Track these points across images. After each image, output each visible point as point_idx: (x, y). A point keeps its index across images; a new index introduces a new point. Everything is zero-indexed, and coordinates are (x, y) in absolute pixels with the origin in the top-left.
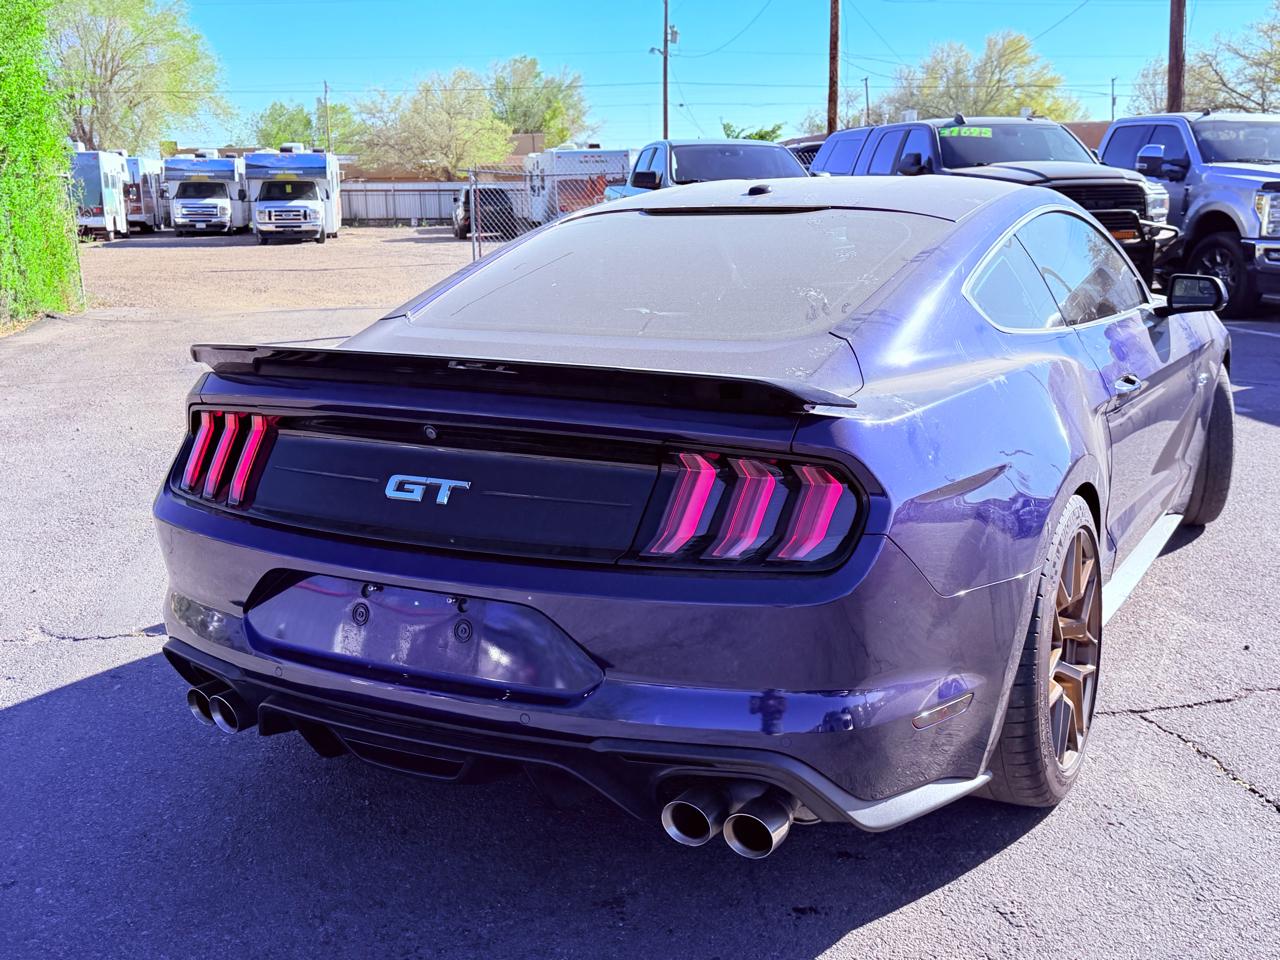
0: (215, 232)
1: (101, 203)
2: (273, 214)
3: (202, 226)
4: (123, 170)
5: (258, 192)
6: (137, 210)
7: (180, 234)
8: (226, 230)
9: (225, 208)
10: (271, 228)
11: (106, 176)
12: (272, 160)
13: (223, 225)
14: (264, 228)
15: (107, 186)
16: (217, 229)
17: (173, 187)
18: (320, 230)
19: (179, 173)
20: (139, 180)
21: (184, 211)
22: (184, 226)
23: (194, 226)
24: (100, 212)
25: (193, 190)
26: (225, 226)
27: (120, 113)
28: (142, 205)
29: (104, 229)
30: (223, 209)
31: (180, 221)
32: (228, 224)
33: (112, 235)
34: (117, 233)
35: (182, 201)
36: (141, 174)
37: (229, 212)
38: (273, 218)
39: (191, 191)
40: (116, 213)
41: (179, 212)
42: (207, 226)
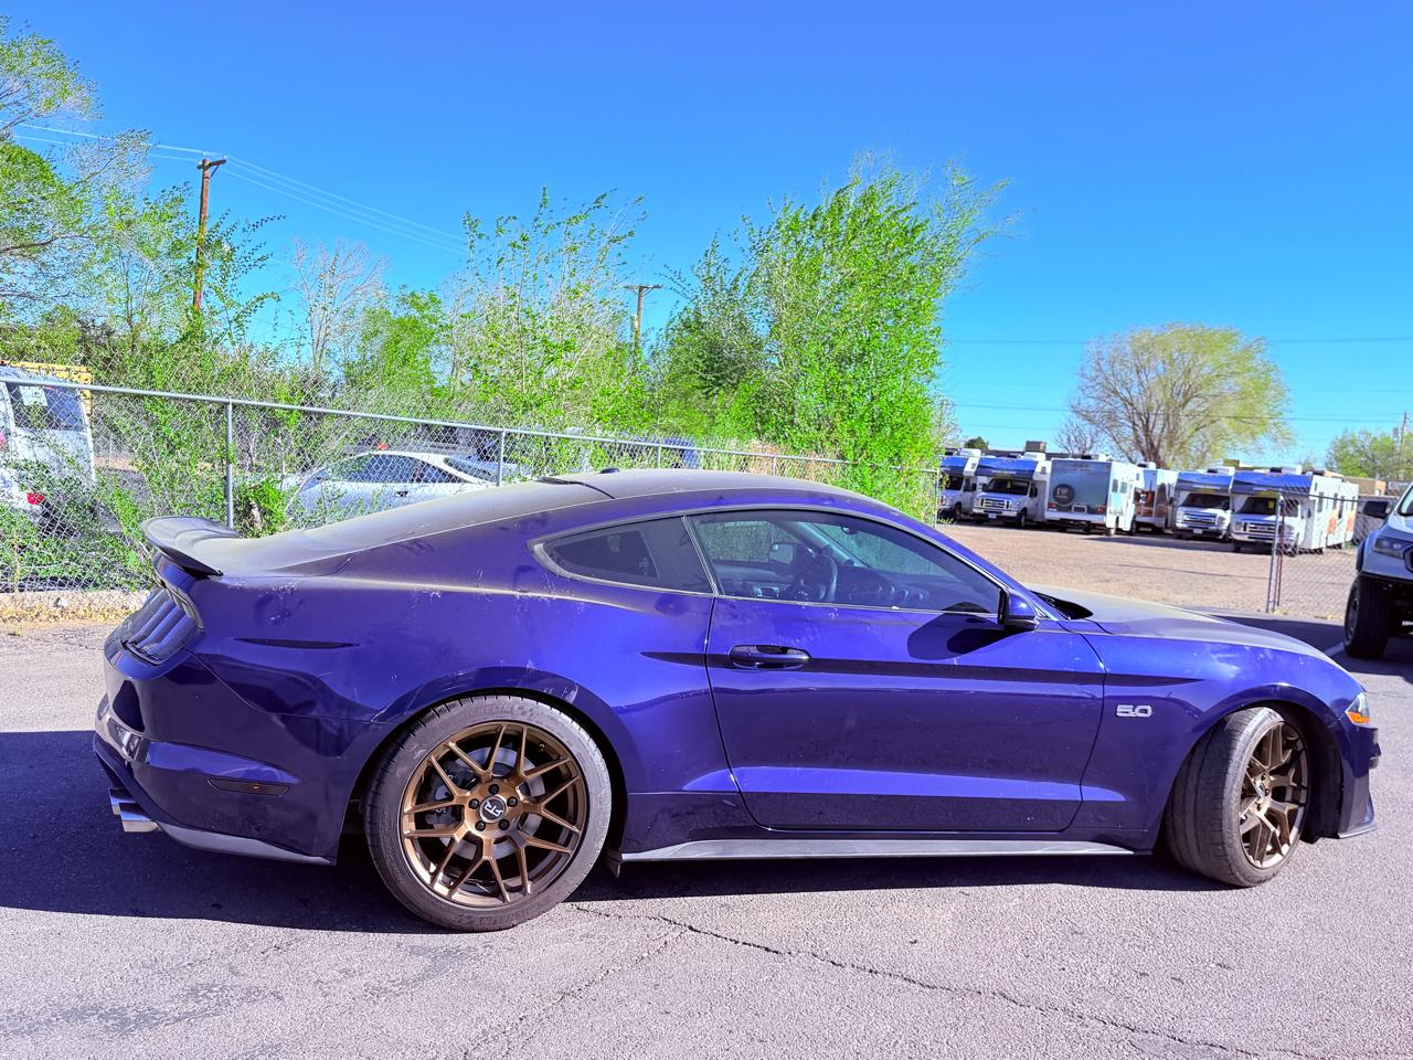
0: (1212, 539)
1: (1106, 504)
2: (1249, 525)
3: (1199, 531)
4: (1138, 479)
5: (1242, 506)
6: (1149, 514)
7: (1180, 537)
8: (1221, 537)
9: (1224, 518)
10: (1245, 538)
11: (1115, 482)
12: (1260, 479)
13: (1218, 533)
14: (1238, 538)
15: (1115, 489)
16: (1212, 536)
17: (1184, 495)
18: (1292, 544)
19: (1189, 485)
20: (1155, 489)
21: (1186, 517)
22: (1183, 530)
23: (1192, 531)
24: (1103, 512)
25: (1199, 500)
26: (1220, 534)
27: (1188, 434)
28: (1154, 509)
29: (1104, 525)
30: (1222, 519)
31: (1179, 525)
32: (1224, 533)
33: (1113, 531)
34: (1119, 531)
35: (1185, 509)
36: (1159, 483)
37: (1227, 523)
38: (1248, 529)
39: (1199, 501)
40: (1121, 513)
41: (1181, 519)
42: (1204, 532)
